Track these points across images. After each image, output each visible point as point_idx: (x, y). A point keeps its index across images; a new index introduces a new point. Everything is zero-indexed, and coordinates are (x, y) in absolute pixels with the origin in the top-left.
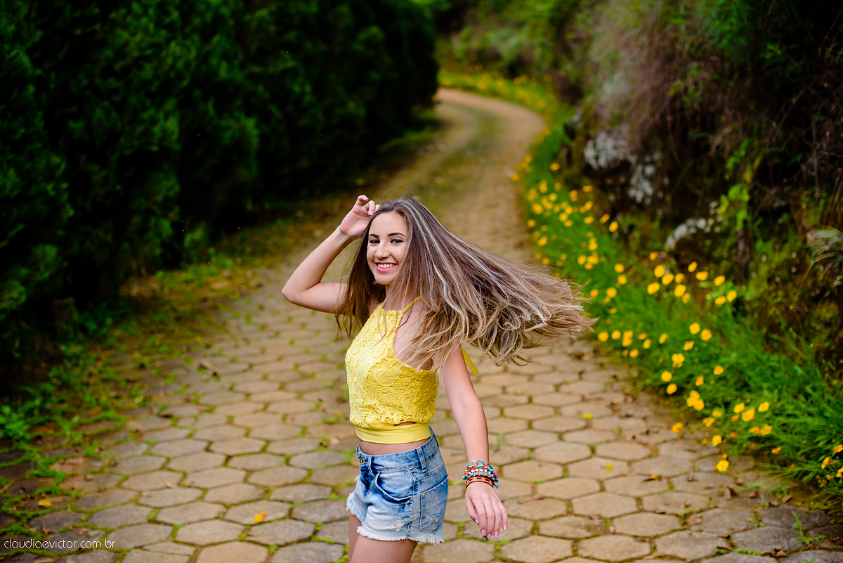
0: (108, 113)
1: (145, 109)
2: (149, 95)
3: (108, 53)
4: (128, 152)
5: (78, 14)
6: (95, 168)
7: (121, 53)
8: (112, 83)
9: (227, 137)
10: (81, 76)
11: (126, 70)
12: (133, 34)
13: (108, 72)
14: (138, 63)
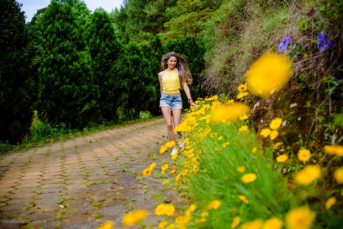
0: (112, 80)
1: (120, 80)
2: (121, 77)
3: (113, 69)
4: (116, 88)
5: (106, 61)
6: (109, 91)
7: (115, 69)
8: (113, 75)
9: (147, 90)
10: (107, 73)
11: (116, 72)
12: (118, 65)
13: (113, 72)
14: (119, 71)
